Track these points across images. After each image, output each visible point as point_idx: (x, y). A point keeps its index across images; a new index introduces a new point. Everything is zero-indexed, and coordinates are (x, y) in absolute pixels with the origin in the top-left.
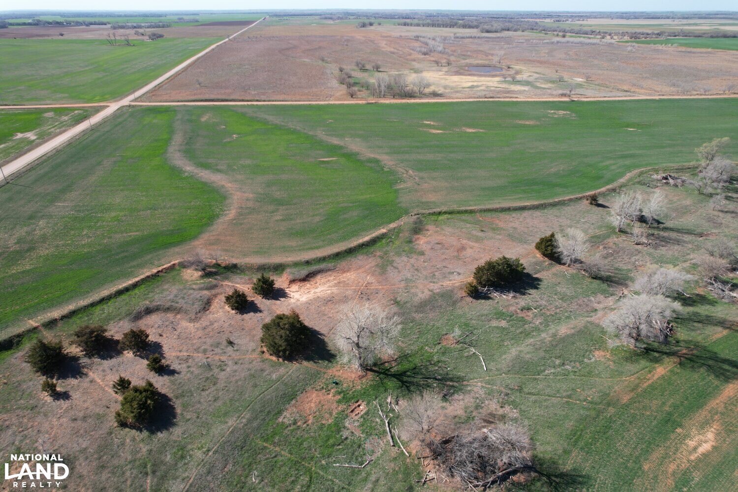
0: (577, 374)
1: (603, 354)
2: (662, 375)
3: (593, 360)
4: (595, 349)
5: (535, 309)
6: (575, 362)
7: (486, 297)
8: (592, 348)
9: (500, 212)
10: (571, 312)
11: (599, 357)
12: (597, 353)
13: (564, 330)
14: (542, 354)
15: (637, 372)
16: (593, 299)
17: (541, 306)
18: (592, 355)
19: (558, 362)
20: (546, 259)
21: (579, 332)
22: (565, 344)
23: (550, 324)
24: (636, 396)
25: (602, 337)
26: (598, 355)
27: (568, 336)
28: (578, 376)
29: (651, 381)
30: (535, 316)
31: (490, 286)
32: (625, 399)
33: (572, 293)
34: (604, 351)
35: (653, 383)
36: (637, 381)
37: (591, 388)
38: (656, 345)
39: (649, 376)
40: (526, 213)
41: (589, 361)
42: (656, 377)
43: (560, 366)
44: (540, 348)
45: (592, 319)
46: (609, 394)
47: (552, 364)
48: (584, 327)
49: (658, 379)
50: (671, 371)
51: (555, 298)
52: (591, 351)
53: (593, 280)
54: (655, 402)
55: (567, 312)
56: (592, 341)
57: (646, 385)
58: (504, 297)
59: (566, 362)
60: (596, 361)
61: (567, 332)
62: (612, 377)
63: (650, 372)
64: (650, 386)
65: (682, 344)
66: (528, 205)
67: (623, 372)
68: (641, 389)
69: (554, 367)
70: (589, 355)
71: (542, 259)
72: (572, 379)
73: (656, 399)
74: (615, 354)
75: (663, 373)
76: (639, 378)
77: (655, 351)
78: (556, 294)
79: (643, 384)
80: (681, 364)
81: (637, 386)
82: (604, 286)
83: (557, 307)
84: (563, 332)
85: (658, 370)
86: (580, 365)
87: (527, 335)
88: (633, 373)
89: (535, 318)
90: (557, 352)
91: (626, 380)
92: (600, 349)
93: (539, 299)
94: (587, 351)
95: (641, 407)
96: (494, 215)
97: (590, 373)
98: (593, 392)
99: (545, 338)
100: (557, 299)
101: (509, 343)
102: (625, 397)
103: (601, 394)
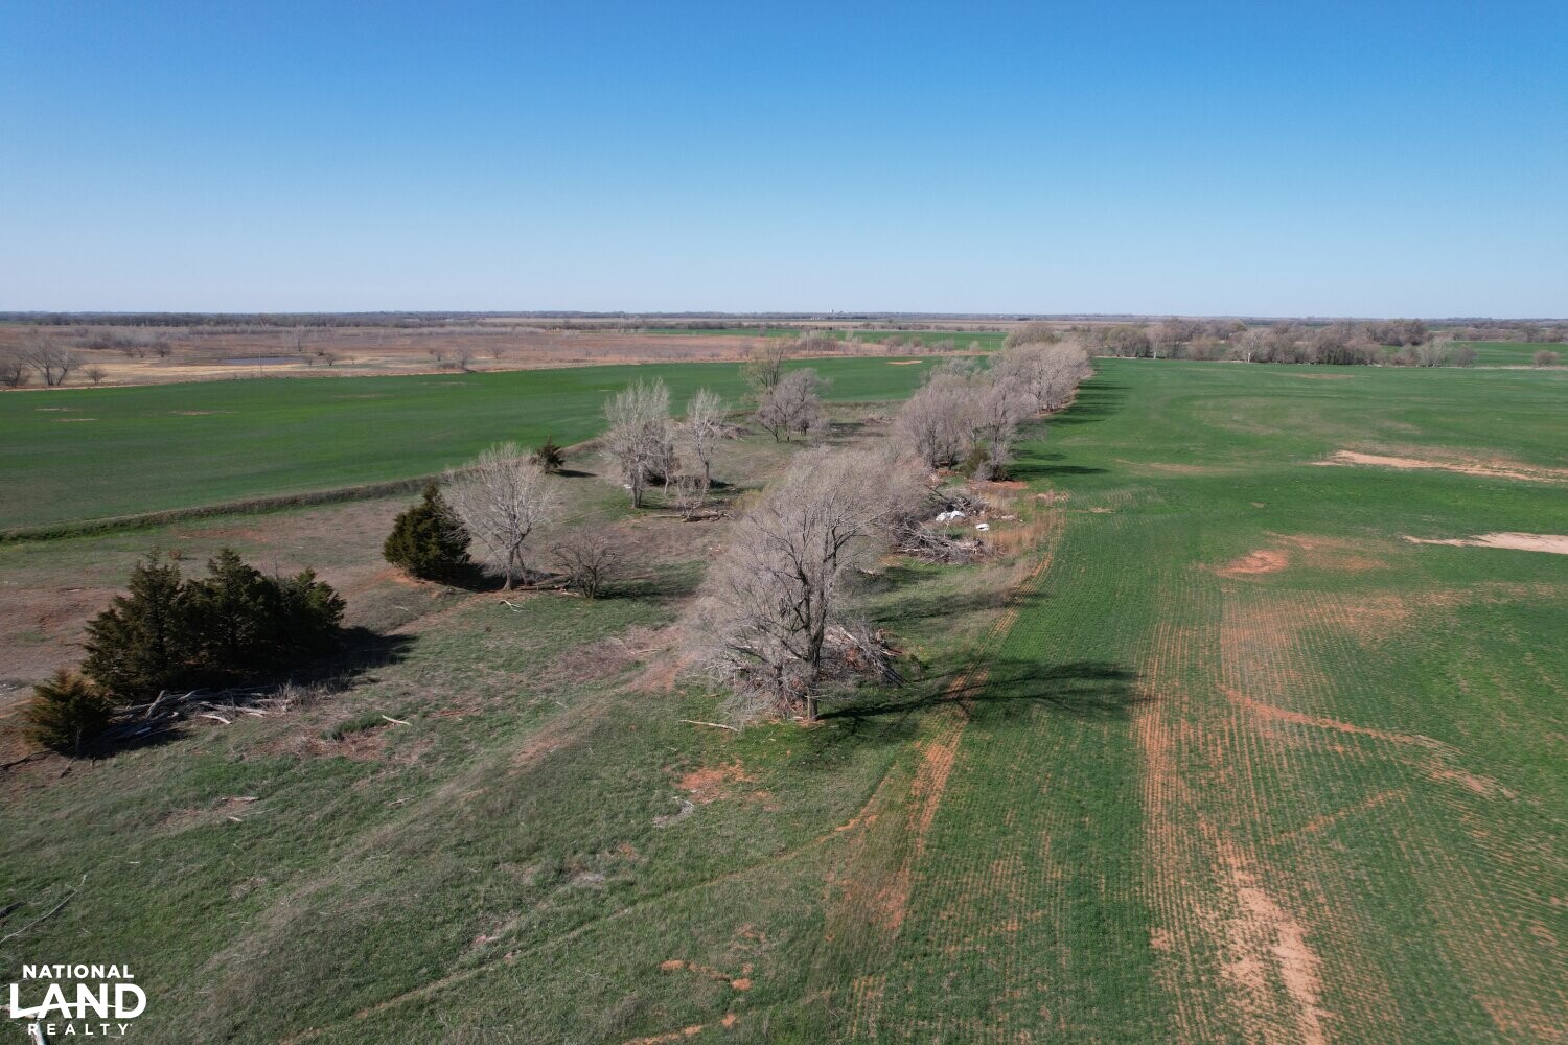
0: (641, 890)
1: (718, 775)
2: (955, 766)
3: (689, 808)
4: (681, 768)
5: (398, 717)
6: (613, 844)
7: (160, 735)
8: (668, 770)
9: (260, 512)
10: (548, 691)
11: (708, 794)
12: (693, 782)
13: (529, 747)
14: (443, 863)
15: (873, 789)
16: (618, 642)
17: (425, 702)
18: (677, 793)
19: (529, 875)
20: (430, 583)
21: (595, 733)
22: (551, 792)
23: (472, 746)
24: (921, 876)
25: (690, 726)
26: (700, 785)
27: (554, 759)
28: (645, 898)
29: (934, 802)
30: (403, 738)
31: (178, 684)
32: (895, 909)
33: (539, 643)
34: (717, 766)
35: (944, 803)
36: (893, 819)
37: (730, 927)
38: (872, 693)
39: (917, 783)
40: (353, 508)
41: (673, 821)
42: (940, 781)
43: (544, 887)
44: (432, 843)
45: (635, 684)
46: (819, 916)
47: (503, 894)
48: (612, 714)
49: (950, 782)
50: (968, 744)
51: (478, 670)
52: (666, 782)
53: (601, 603)
54: (1001, 867)
55: (533, 694)
56: (658, 746)
57: (928, 818)
58: (258, 713)
59: (573, 862)
60: (702, 811)
61: (546, 750)
62: (792, 844)
63: (912, 772)
64: (943, 818)
65: (937, 669)
66: (357, 490)
67: (826, 810)
68: (921, 843)
69: (518, 904)
70: (664, 798)
71: (416, 585)
72: (621, 924)
73: (997, 855)
74: (761, 762)
75: (950, 758)
76: (891, 806)
77: (881, 711)
78: (479, 659)
79: (917, 821)
80: (976, 718)
81: (903, 836)
82: (638, 607)
83: (489, 692)
84: (531, 751)
85: (930, 756)
86: (643, 849)
87: (364, 814)
88: (858, 798)
89: (402, 747)
90: (522, 831)
91: (852, 834)
92: (700, 765)
93: (414, 686)
94: (649, 788)
95: (972, 914)
96: (235, 520)
97: (693, 862)
98: (744, 940)
99: (453, 799)
100: (486, 671)
101: (262, 880)
102: (888, 897)
103: (786, 934)
